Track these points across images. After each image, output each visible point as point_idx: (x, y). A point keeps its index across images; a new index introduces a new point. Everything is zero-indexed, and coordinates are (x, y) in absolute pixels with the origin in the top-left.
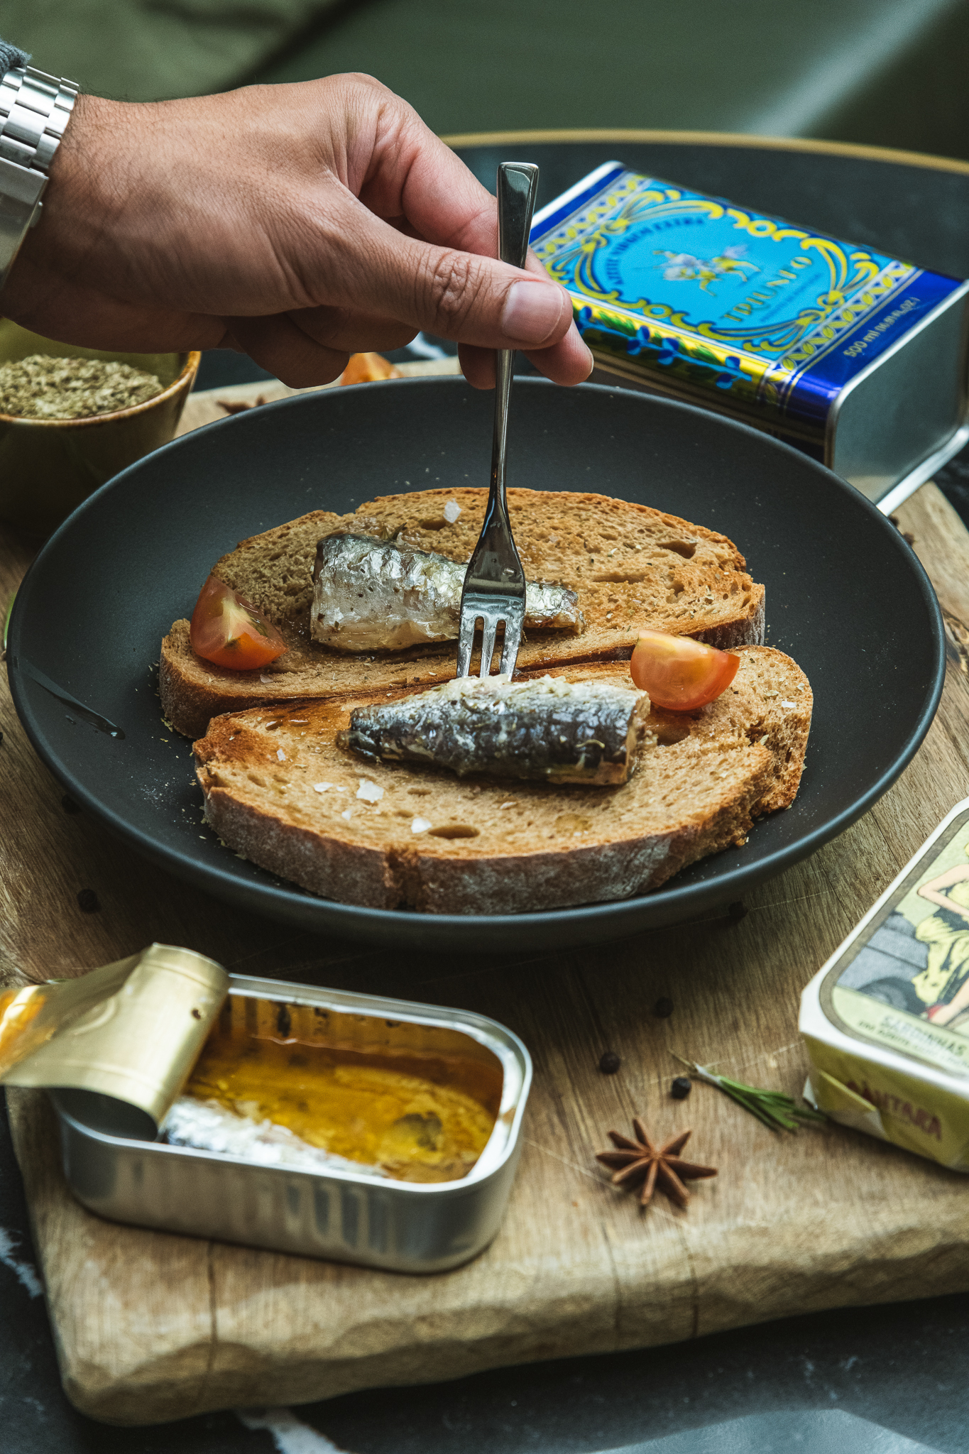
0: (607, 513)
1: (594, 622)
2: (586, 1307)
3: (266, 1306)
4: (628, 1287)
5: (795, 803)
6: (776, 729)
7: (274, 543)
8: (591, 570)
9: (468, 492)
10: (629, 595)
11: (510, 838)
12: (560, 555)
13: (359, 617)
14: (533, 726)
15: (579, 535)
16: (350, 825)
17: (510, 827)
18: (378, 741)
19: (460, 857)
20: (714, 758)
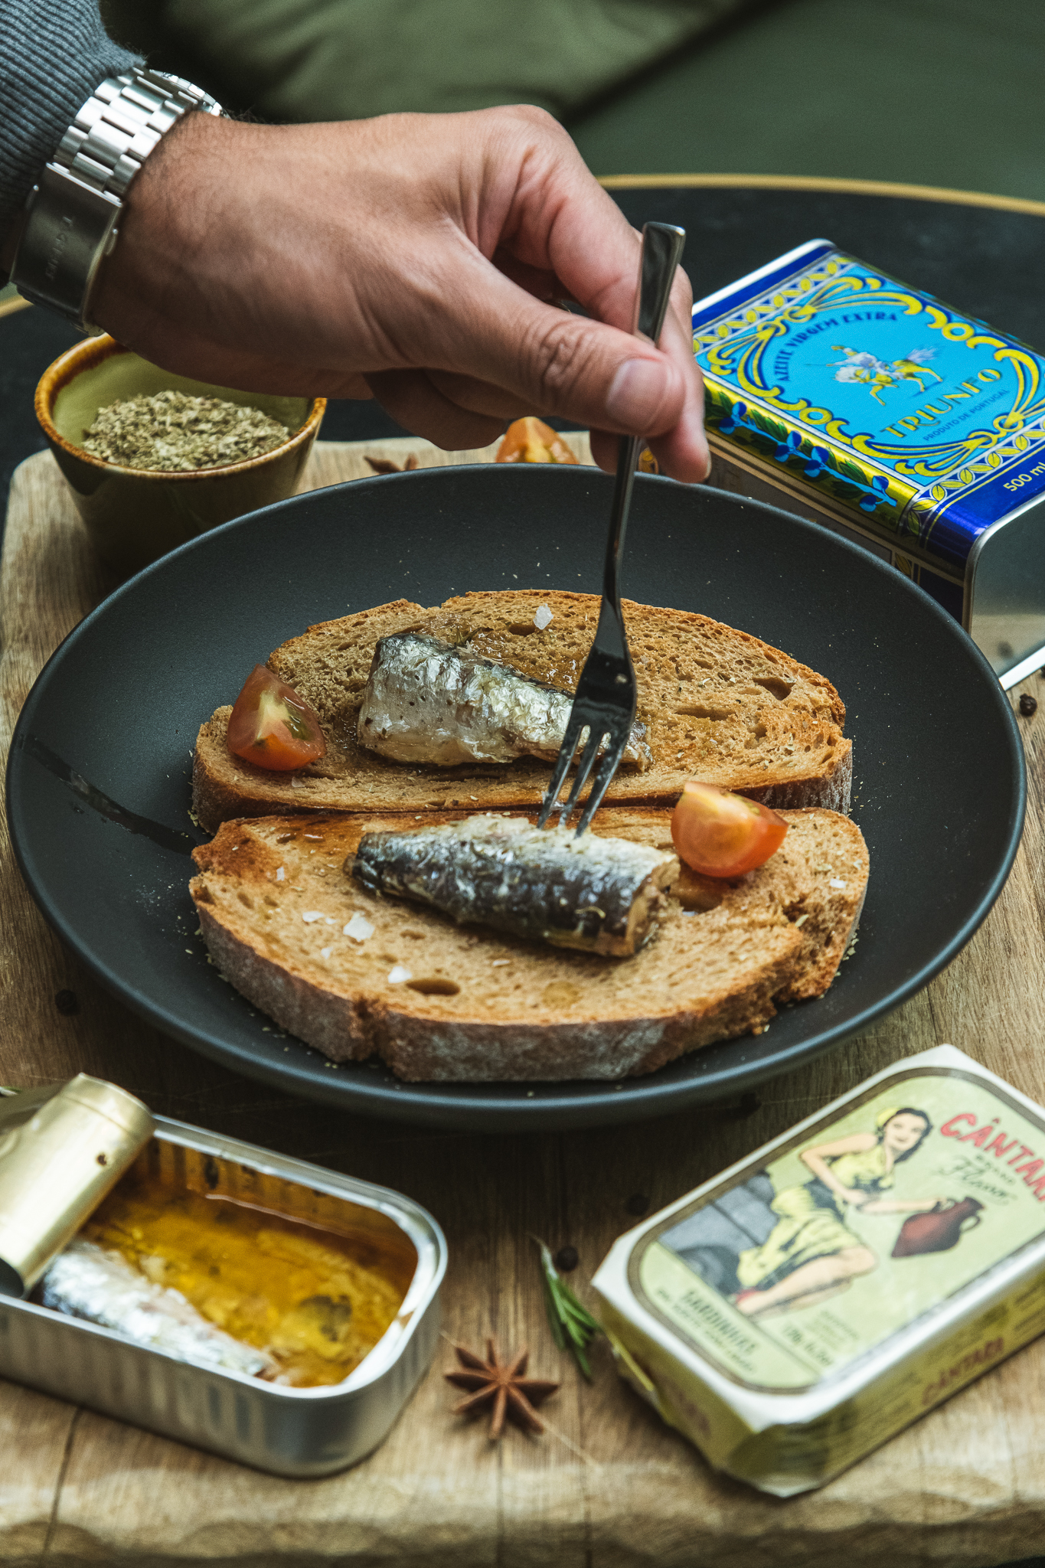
0: (708, 638)
1: (663, 759)
2: (464, 1537)
3: (117, 1489)
4: (512, 1522)
5: (829, 992)
6: (818, 909)
7: (347, 632)
8: (677, 700)
9: (567, 597)
10: (708, 734)
11: (490, 1002)
12: (648, 679)
13: (408, 727)
14: (535, 883)
15: (673, 659)
16: (327, 965)
17: (495, 988)
18: (380, 873)
19: (430, 1017)
20: (739, 936)
